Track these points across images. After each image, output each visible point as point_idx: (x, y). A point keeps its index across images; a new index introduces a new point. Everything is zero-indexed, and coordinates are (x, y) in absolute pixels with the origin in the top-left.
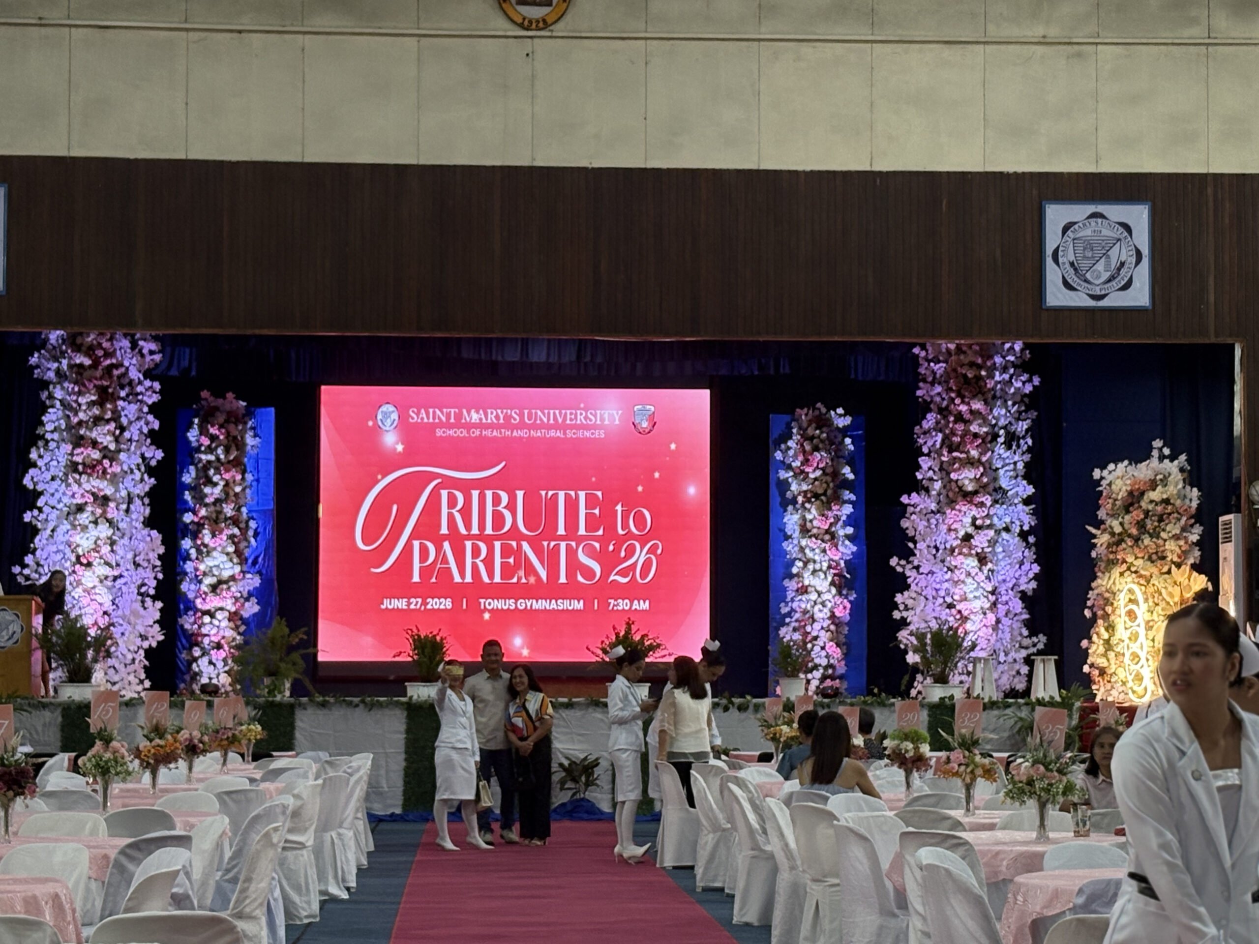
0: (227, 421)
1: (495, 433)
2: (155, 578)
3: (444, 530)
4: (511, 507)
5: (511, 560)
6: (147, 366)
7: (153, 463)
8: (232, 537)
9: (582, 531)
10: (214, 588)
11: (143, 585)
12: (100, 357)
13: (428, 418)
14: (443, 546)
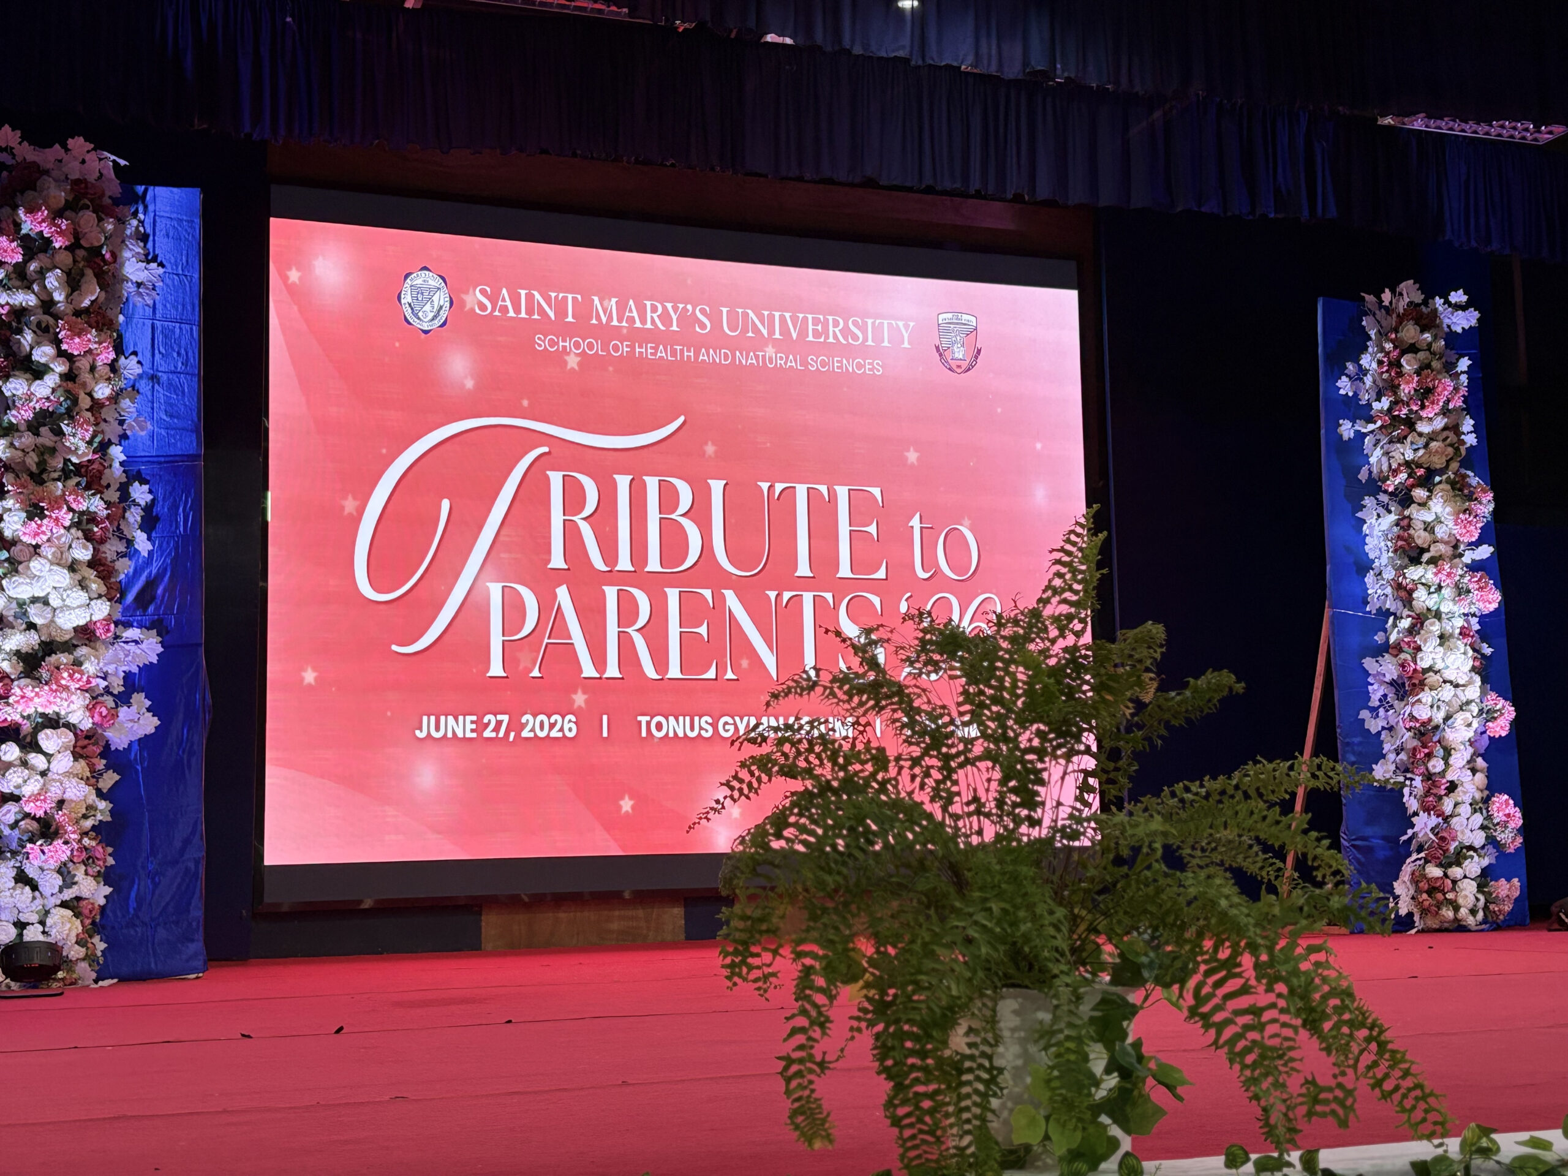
0: (72, 206)
1: (661, 353)
3: (557, 561)
4: (700, 512)
5: (702, 630)
9: (845, 571)
10: (31, 662)
13: (517, 310)
14: (555, 596)
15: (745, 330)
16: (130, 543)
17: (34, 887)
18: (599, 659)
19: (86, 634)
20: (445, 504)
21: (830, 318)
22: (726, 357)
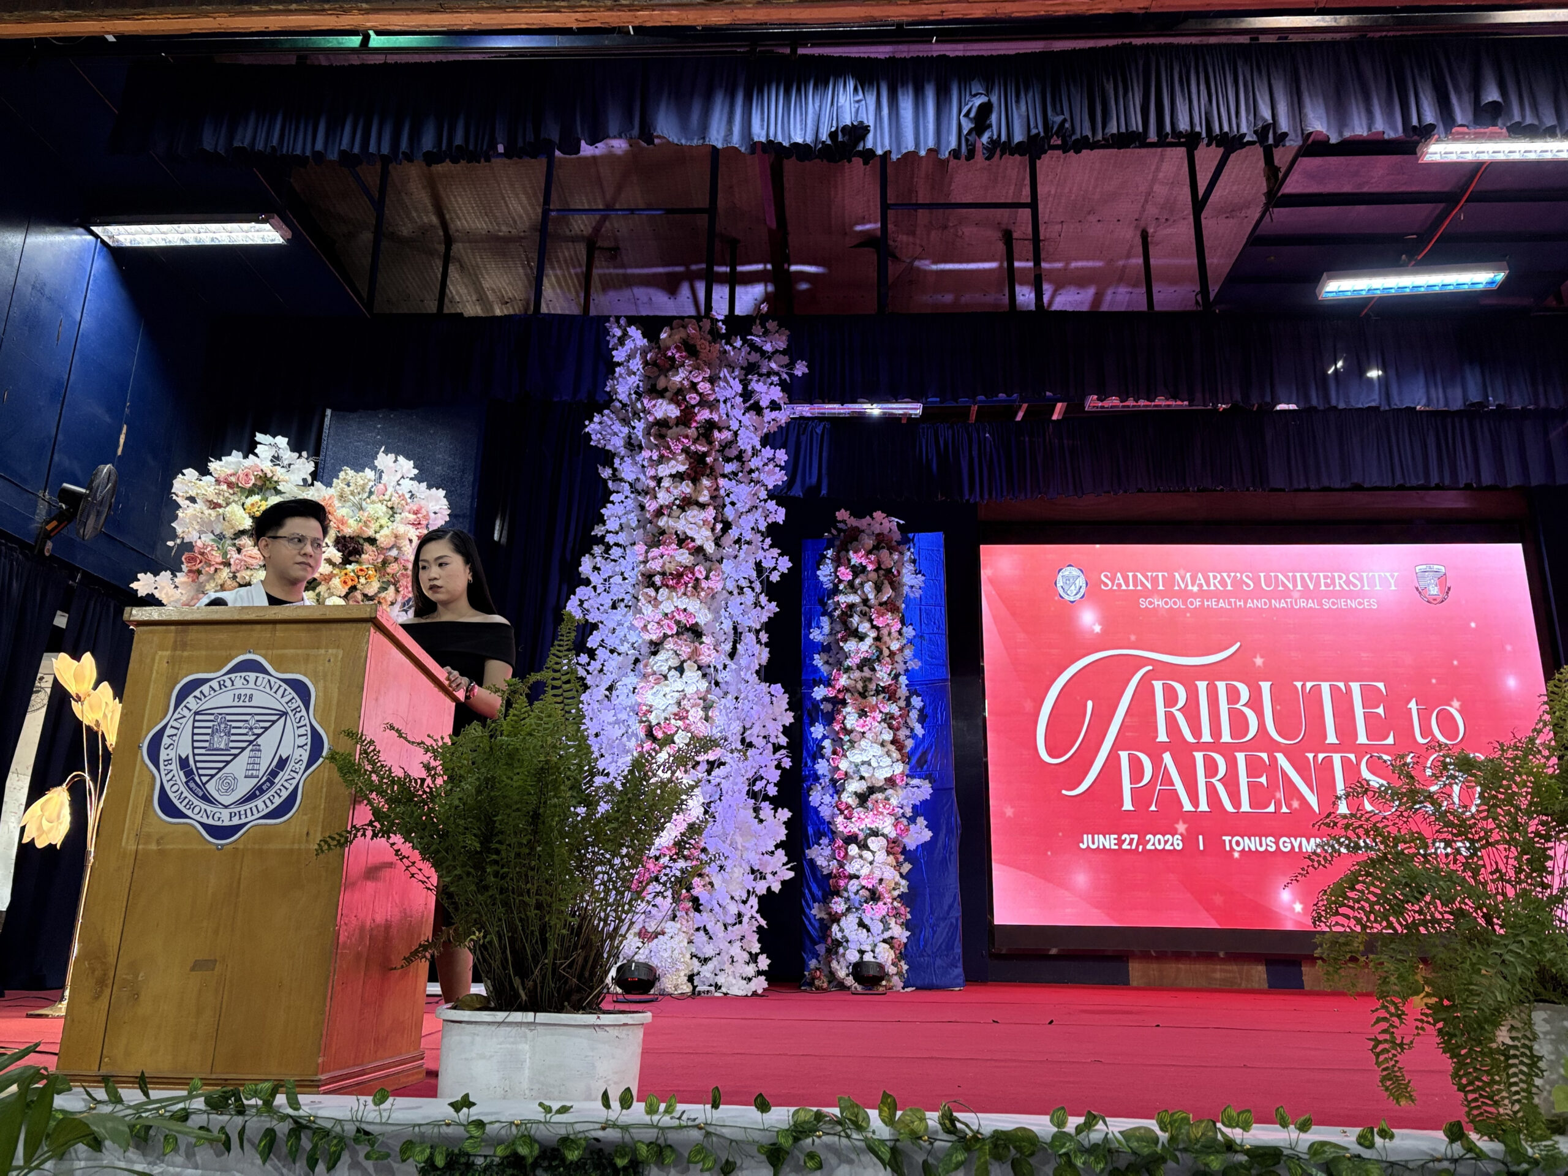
0: (876, 548)
1: (1222, 604)
2: (778, 767)
3: (1162, 737)
4: (1255, 703)
5: (1263, 780)
6: (765, 430)
7: (775, 577)
8: (888, 719)
9: (1362, 739)
10: (863, 798)
11: (758, 778)
12: (694, 406)
13: (1127, 585)
14: (1162, 759)
15: (1277, 586)
16: (912, 730)
17: (868, 930)
18: (1194, 800)
19: (891, 781)
20: (1090, 704)
21: (1336, 575)
22: (1265, 604)
